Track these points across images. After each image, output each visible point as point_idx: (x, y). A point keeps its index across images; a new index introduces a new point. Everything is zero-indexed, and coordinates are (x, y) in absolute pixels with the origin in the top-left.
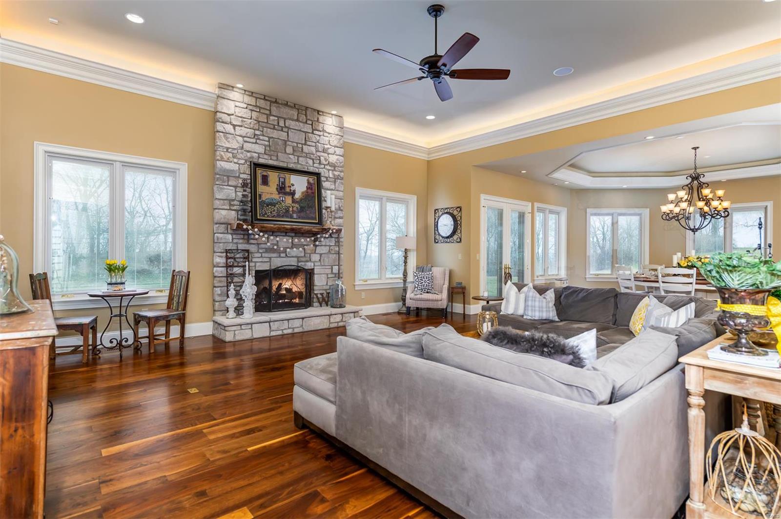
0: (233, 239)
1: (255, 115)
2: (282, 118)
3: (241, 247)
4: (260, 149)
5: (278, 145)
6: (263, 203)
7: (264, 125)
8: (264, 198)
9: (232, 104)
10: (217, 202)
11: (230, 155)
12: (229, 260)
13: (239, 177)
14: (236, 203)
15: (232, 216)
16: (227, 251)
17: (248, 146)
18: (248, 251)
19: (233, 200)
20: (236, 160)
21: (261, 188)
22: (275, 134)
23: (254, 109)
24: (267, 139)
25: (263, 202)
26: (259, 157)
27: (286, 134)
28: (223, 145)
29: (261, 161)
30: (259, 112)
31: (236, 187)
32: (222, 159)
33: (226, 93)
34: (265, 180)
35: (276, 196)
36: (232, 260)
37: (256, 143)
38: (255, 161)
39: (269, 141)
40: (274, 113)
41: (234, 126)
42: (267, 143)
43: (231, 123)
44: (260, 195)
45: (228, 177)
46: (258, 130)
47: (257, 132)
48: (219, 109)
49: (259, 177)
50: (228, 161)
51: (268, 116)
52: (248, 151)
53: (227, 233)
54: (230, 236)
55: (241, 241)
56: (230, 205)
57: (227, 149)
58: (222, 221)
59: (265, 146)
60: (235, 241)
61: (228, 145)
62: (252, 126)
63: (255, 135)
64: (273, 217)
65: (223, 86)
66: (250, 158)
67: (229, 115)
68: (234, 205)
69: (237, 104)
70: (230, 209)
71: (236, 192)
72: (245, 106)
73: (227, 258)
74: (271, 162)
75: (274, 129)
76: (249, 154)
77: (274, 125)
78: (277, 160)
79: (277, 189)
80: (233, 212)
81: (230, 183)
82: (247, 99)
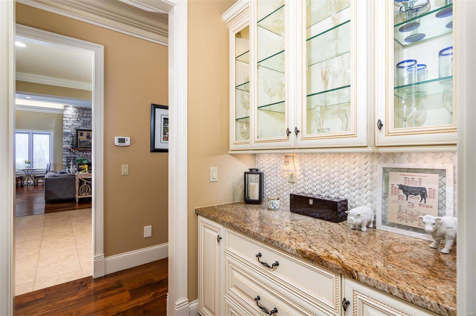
0: (69, 154)
1: (77, 114)
2: (88, 114)
3: (72, 156)
4: (80, 125)
5: (87, 123)
6: (80, 142)
7: (81, 117)
8: (81, 140)
9: (69, 111)
10: (63, 142)
11: (68, 127)
12: (68, 160)
13: (72, 134)
14: (70, 142)
15: (69, 146)
16: (67, 157)
17: (75, 124)
18: (75, 157)
19: (70, 141)
20: (70, 129)
21: (79, 137)
22: (86, 119)
23: (77, 112)
26: (79, 127)
27: (90, 119)
28: (66, 124)
29: (80, 128)
30: (80, 113)
31: (70, 137)
32: (65, 129)
33: (66, 108)
34: (82, 135)
35: (86, 139)
36: (69, 160)
37: (78, 123)
38: (78, 129)
39: (83, 122)
40: (85, 112)
41: (70, 118)
43: (68, 117)
44: (79, 140)
45: (67, 134)
46: (79, 118)
47: (78, 119)
48: (64, 113)
49: (79, 134)
50: (68, 129)
51: (83, 114)
52: (75, 126)
53: (67, 152)
54: (68, 153)
55: (73, 154)
56: (68, 143)
57: (67, 126)
58: (66, 148)
59: (82, 123)
60: (70, 154)
61: (67, 124)
62: (76, 118)
63: (78, 120)
64: (85, 146)
65: (65, 106)
66: (76, 128)
67: (68, 115)
68: (70, 143)
69: (71, 111)
70: (68, 144)
71: (70, 139)
72: (74, 111)
73: (67, 159)
74: (84, 129)
75: (85, 117)
76: (75, 127)
78: (87, 127)
79: (86, 137)
80: (70, 145)
81: (68, 136)
82: (75, 109)
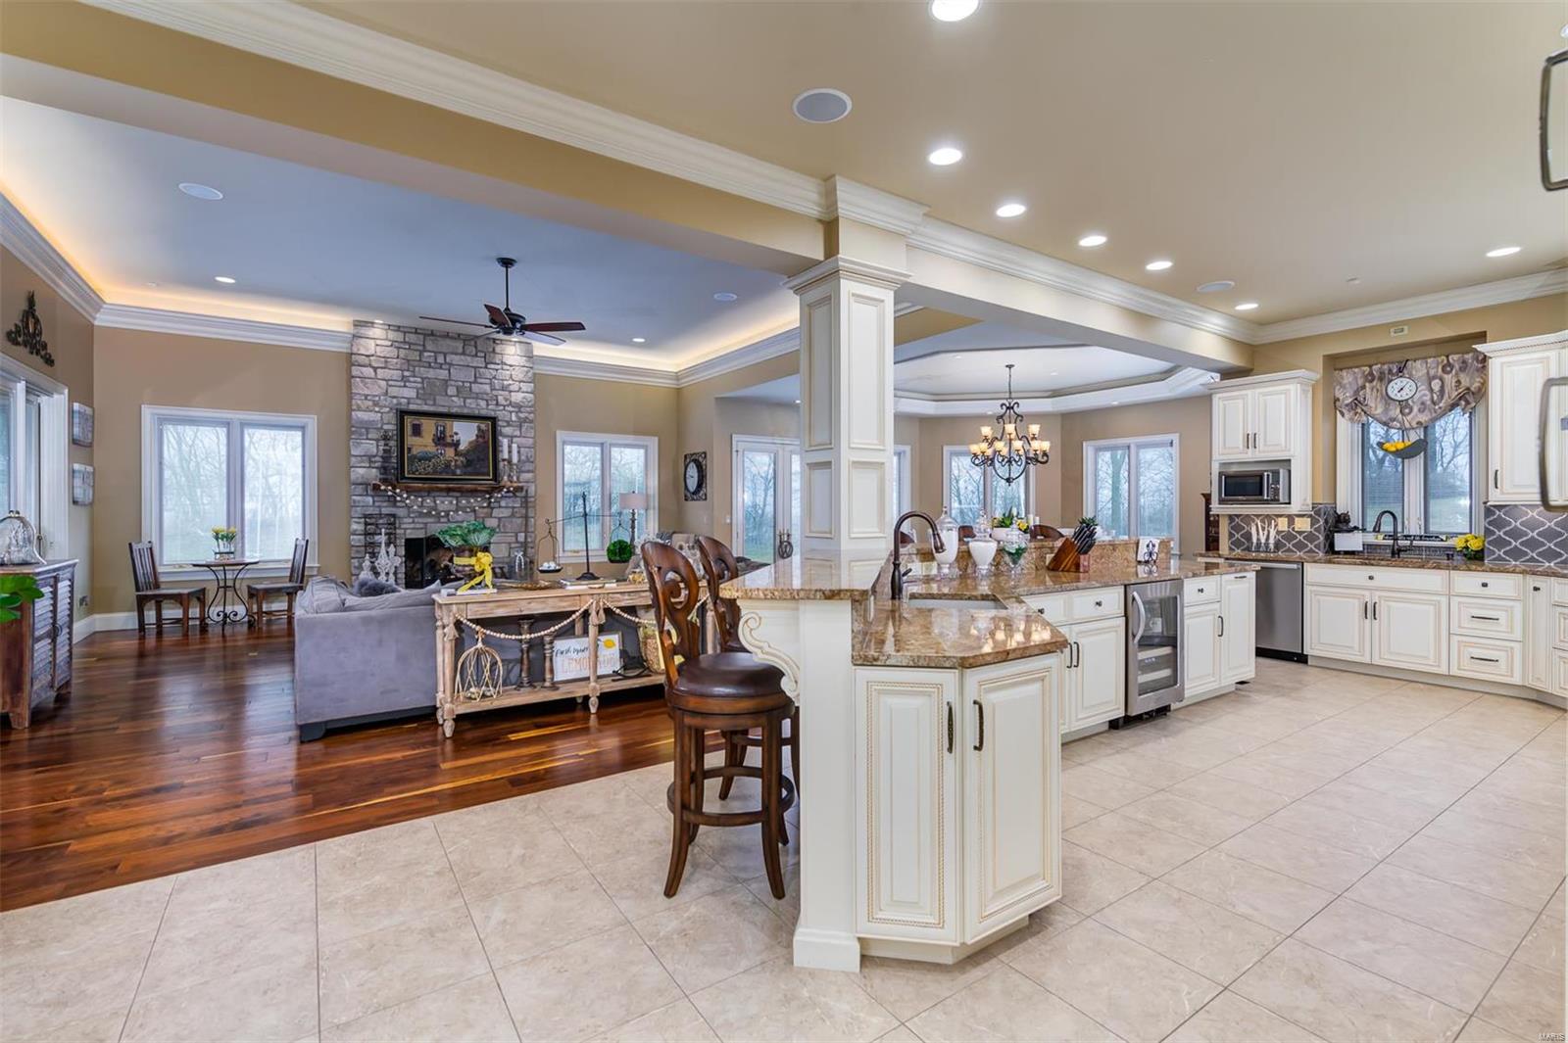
0: (374, 502)
1: (402, 353)
2: (440, 353)
3: (385, 511)
4: (411, 393)
5: (435, 386)
6: (412, 459)
7: (416, 363)
8: (414, 451)
9: (372, 343)
10: (353, 459)
11: (370, 403)
12: (369, 527)
13: (382, 428)
14: (377, 459)
15: (373, 474)
16: (365, 516)
17: (393, 391)
18: (394, 516)
19: (375, 456)
20: (377, 409)
21: (411, 440)
22: (431, 373)
23: (402, 346)
24: (419, 380)
25: (415, 457)
26: (409, 403)
27: (447, 372)
28: (361, 392)
29: (412, 407)
30: (409, 348)
31: (377, 440)
32: (359, 409)
33: (364, 331)
34: (417, 431)
35: (432, 449)
36: (373, 527)
37: (405, 386)
38: (404, 407)
39: (423, 383)
40: (428, 348)
41: (375, 369)
42: (419, 385)
43: (370, 366)
44: (409, 449)
45: (367, 429)
46: (408, 370)
47: (406, 374)
48: (355, 350)
49: (409, 427)
50: (368, 410)
51: (421, 353)
52: (394, 397)
53: (367, 495)
54: (370, 499)
55: (385, 504)
56: (371, 462)
57: (366, 396)
58: (360, 481)
59: (418, 389)
60: (377, 504)
61: (366, 392)
62: (398, 366)
63: (403, 376)
64: (428, 474)
65: (357, 324)
66: (397, 404)
67: (367, 356)
68: (375, 462)
69: (379, 342)
70: (370, 467)
71: (378, 446)
72: (390, 343)
73: (366, 524)
74: (426, 408)
75: (430, 367)
76: (395, 401)
77: (430, 363)
78: (434, 404)
79: (433, 440)
80: (374, 470)
81: (370, 436)
82: (392, 335)
